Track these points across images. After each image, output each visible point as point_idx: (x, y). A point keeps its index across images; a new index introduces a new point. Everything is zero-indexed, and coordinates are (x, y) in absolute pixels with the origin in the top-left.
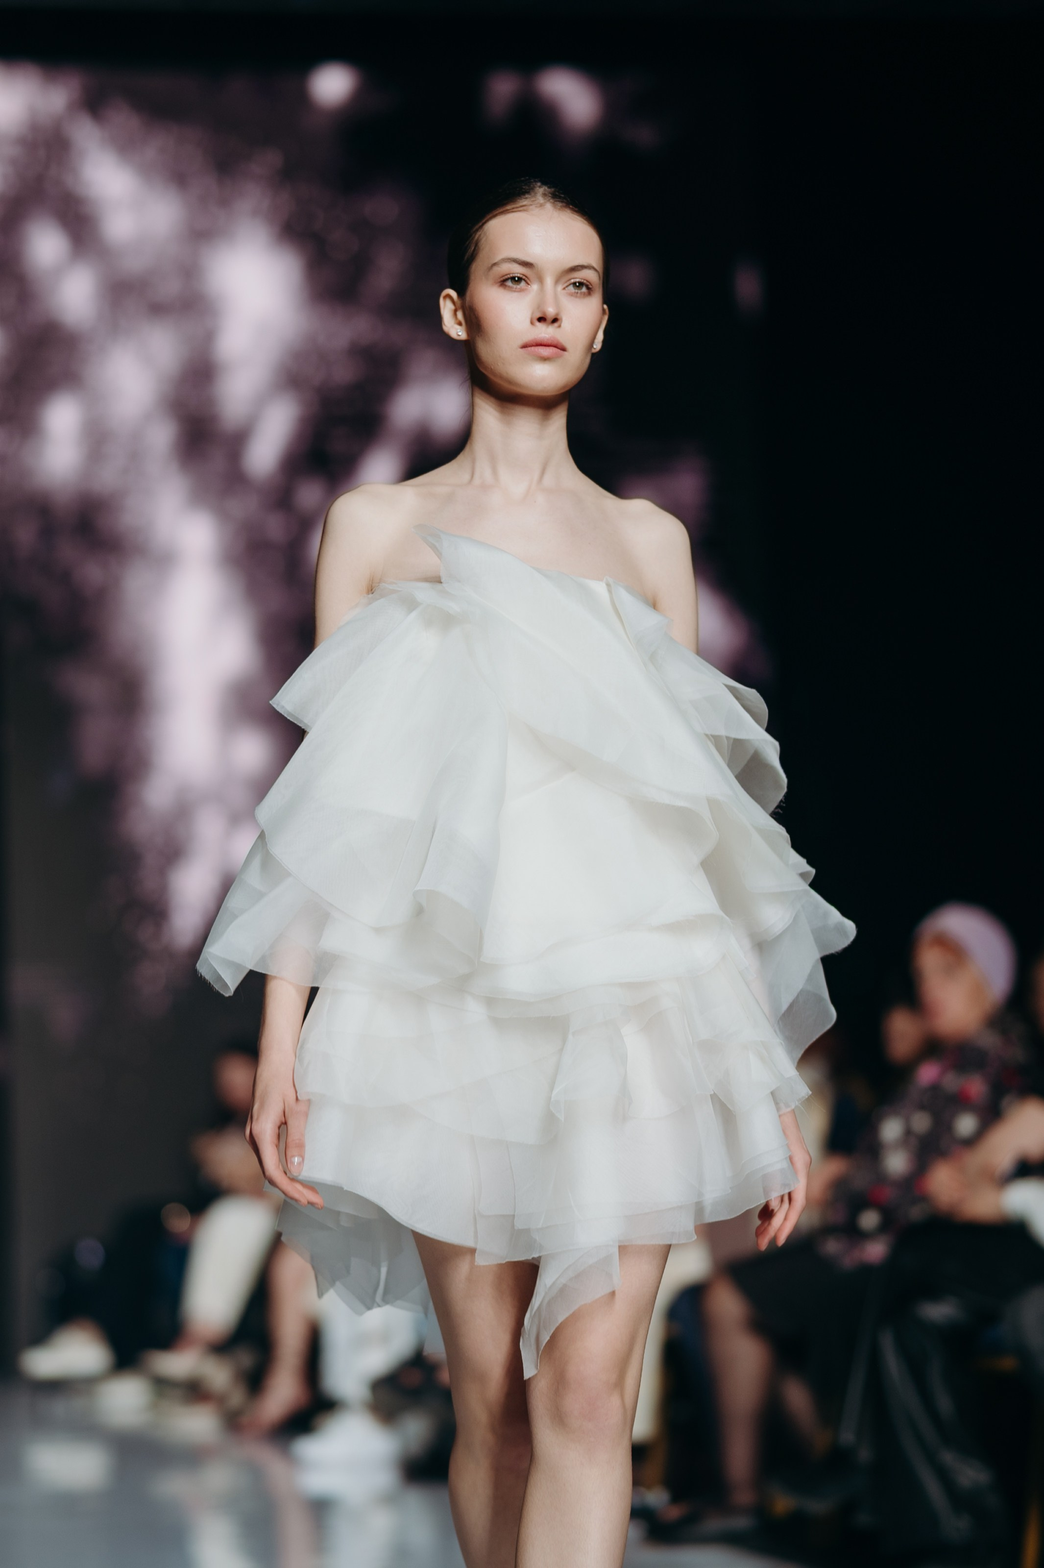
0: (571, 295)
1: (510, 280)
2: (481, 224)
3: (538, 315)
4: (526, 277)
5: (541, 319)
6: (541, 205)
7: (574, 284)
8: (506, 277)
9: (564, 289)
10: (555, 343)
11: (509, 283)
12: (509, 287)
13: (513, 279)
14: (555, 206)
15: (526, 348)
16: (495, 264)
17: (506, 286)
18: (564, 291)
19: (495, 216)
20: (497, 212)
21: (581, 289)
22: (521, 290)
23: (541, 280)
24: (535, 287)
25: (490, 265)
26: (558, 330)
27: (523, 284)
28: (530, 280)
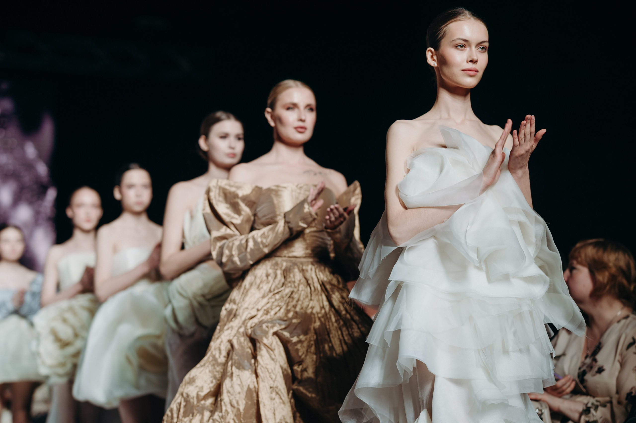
0: (480, 52)
1: (459, 46)
2: (446, 25)
3: (470, 59)
4: (465, 45)
5: (471, 61)
6: (469, 18)
7: (481, 48)
8: (457, 45)
9: (477, 49)
10: (475, 70)
11: (459, 47)
12: (459, 49)
13: (460, 46)
14: (475, 19)
15: (464, 71)
16: (454, 40)
17: (458, 48)
18: (477, 50)
19: (452, 22)
20: (453, 21)
21: (483, 49)
22: (463, 50)
23: (470, 46)
24: (468, 49)
25: (451, 40)
26: (476, 65)
27: (463, 48)
28: (466, 46)
